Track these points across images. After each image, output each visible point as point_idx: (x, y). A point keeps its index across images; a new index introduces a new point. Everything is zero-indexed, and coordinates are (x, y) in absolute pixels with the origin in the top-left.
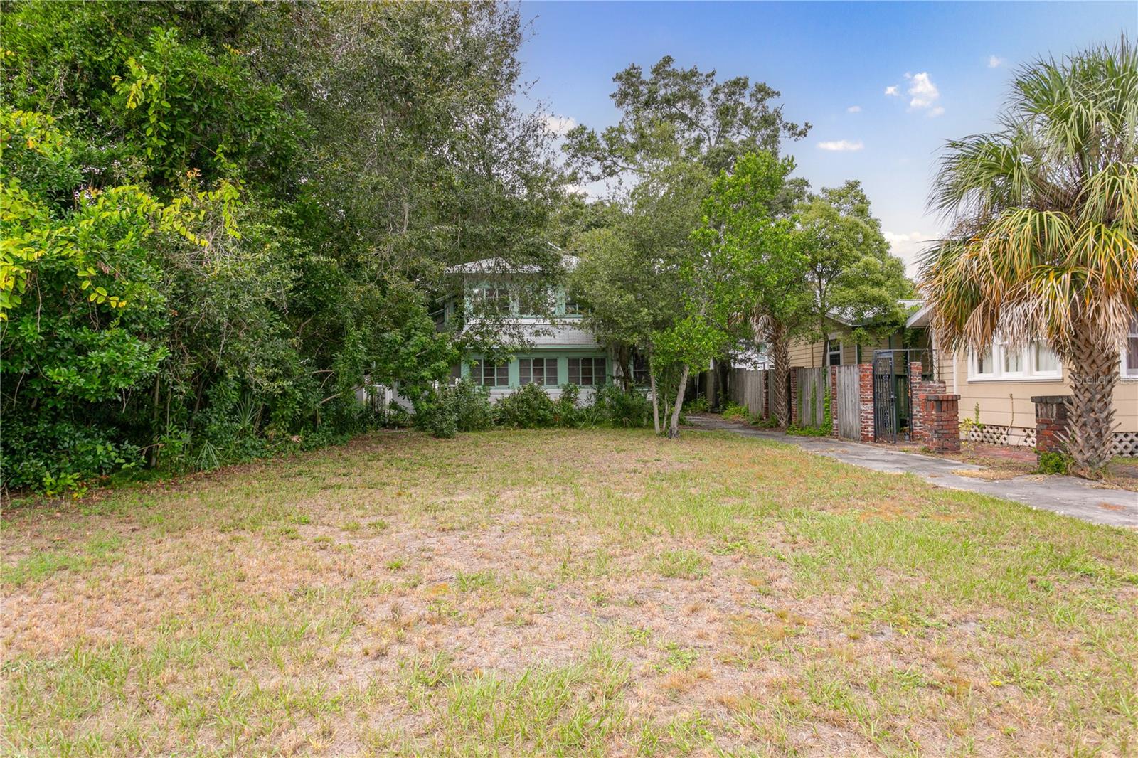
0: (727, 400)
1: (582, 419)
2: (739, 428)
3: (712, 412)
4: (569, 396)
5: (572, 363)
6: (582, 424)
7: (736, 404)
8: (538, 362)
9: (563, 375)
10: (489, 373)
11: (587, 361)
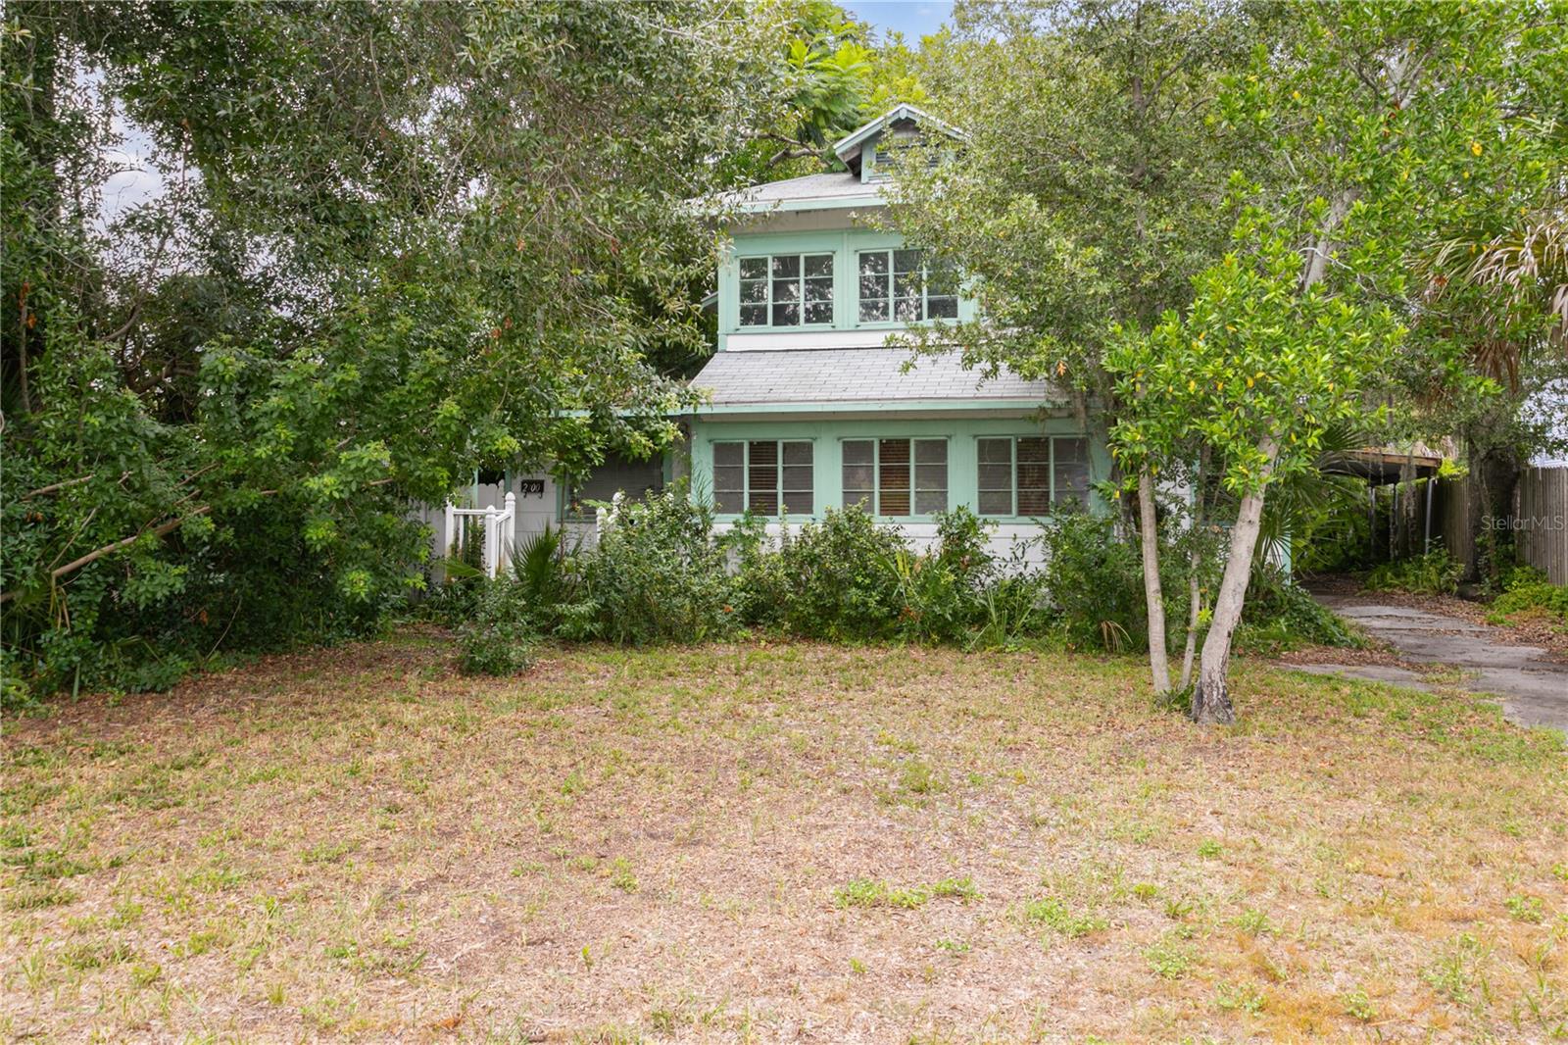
0: (1511, 560)
1: (981, 618)
2: (1530, 666)
3: (1462, 596)
4: (960, 548)
5: (991, 452)
6: (974, 634)
7: (1539, 576)
8: (894, 451)
9: (963, 487)
10: (763, 478)
11: (1033, 447)
